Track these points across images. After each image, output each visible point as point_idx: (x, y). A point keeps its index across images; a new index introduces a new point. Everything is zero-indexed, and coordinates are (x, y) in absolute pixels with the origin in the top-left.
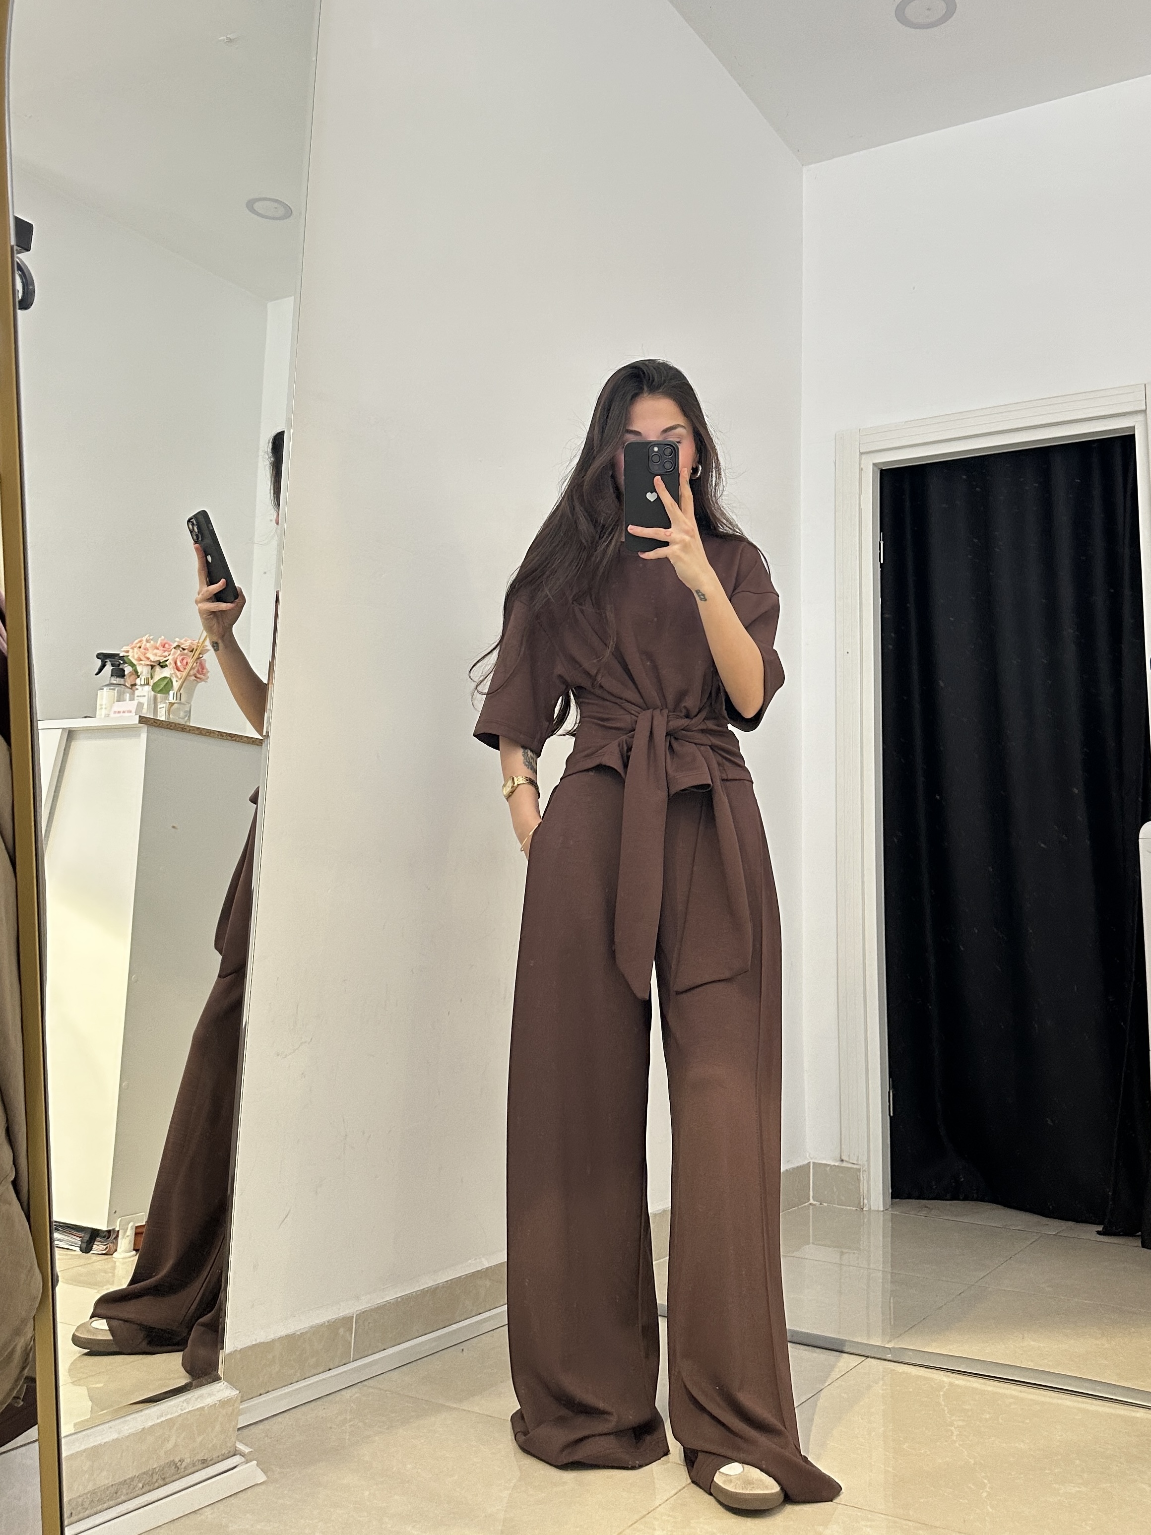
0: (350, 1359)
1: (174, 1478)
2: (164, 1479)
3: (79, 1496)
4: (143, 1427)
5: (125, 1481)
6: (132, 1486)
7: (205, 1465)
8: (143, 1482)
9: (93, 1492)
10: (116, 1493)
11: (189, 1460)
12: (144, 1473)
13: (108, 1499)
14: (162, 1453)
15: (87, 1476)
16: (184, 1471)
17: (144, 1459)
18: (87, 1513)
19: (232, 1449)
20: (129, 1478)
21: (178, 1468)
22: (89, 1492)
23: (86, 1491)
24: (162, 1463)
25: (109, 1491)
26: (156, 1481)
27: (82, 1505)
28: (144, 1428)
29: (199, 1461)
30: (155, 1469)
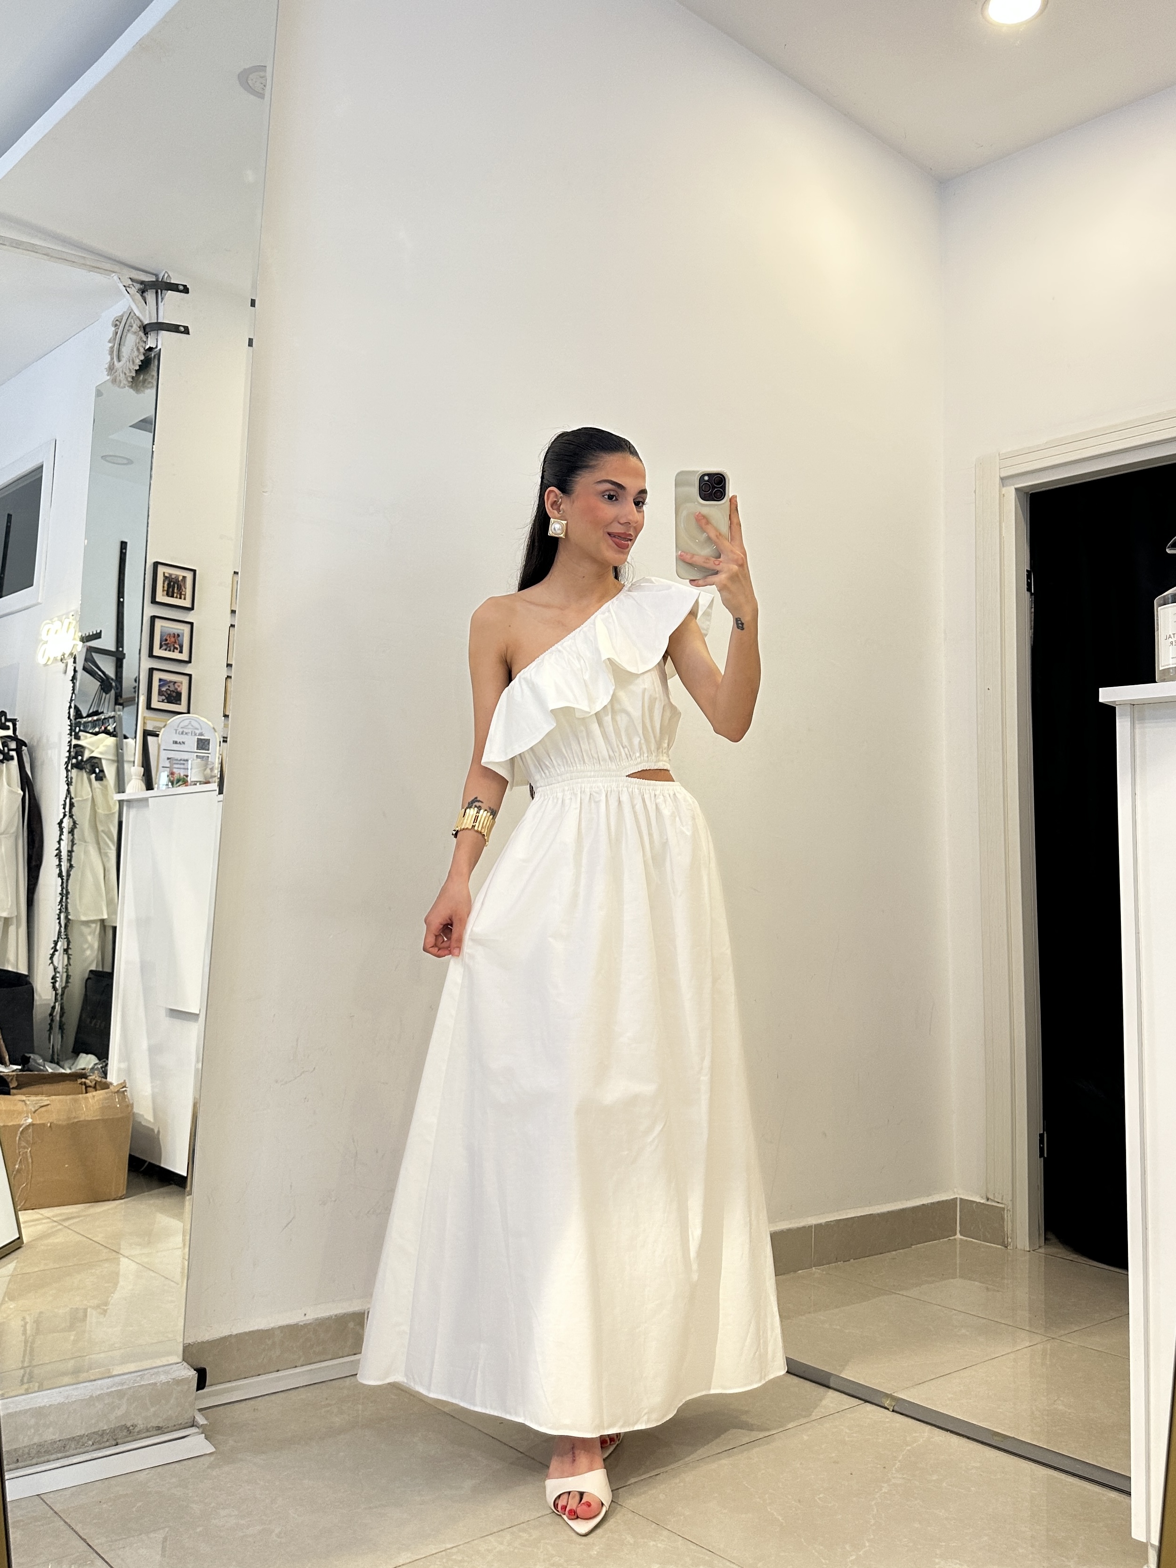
1: (126, 1439)
2: (115, 1440)
3: (25, 1447)
4: (90, 1394)
5: (73, 1438)
6: (81, 1443)
7: (159, 1432)
8: (92, 1440)
9: (40, 1445)
10: (64, 1447)
11: (142, 1426)
12: (94, 1433)
13: (56, 1452)
14: (112, 1417)
15: (33, 1431)
16: (138, 1435)
17: (93, 1421)
18: (34, 1461)
19: (190, 1421)
20: (78, 1436)
21: (130, 1432)
22: (36, 1444)
23: (32, 1443)
24: (113, 1426)
25: (57, 1445)
26: (107, 1441)
27: (29, 1454)
28: (91, 1397)
29: (153, 1427)
30: (105, 1430)
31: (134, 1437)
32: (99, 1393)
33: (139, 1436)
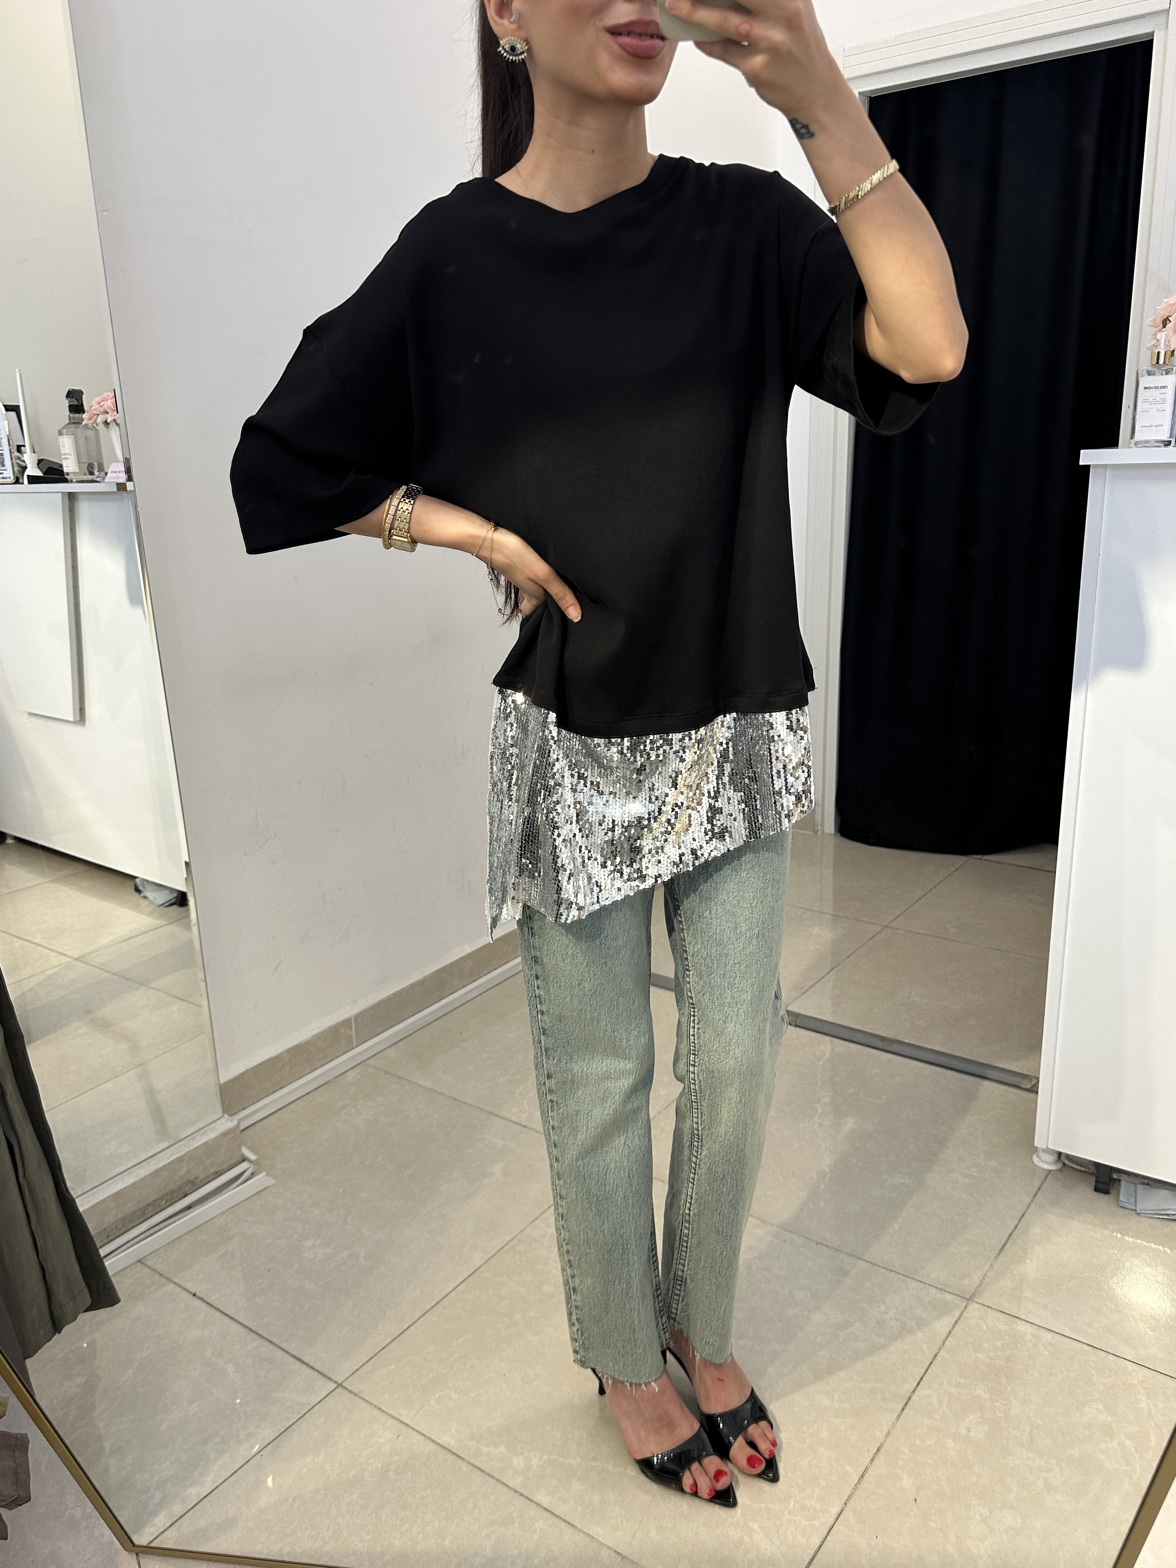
0: (353, 1043)
1: (193, 1189)
3: (112, 1224)
5: (149, 1204)
7: (218, 1175)
8: (165, 1200)
9: (123, 1218)
10: (144, 1212)
11: (203, 1176)
12: (165, 1195)
13: (137, 1219)
14: (178, 1178)
15: (115, 1210)
18: (121, 1232)
19: (240, 1159)
20: (153, 1201)
21: (194, 1183)
22: (119, 1219)
23: (117, 1220)
24: (179, 1184)
25: (137, 1213)
26: (177, 1196)
27: (116, 1228)
29: (212, 1174)
30: (174, 1190)
31: (198, 1186)
32: (162, 1164)
33: (201, 1185)
